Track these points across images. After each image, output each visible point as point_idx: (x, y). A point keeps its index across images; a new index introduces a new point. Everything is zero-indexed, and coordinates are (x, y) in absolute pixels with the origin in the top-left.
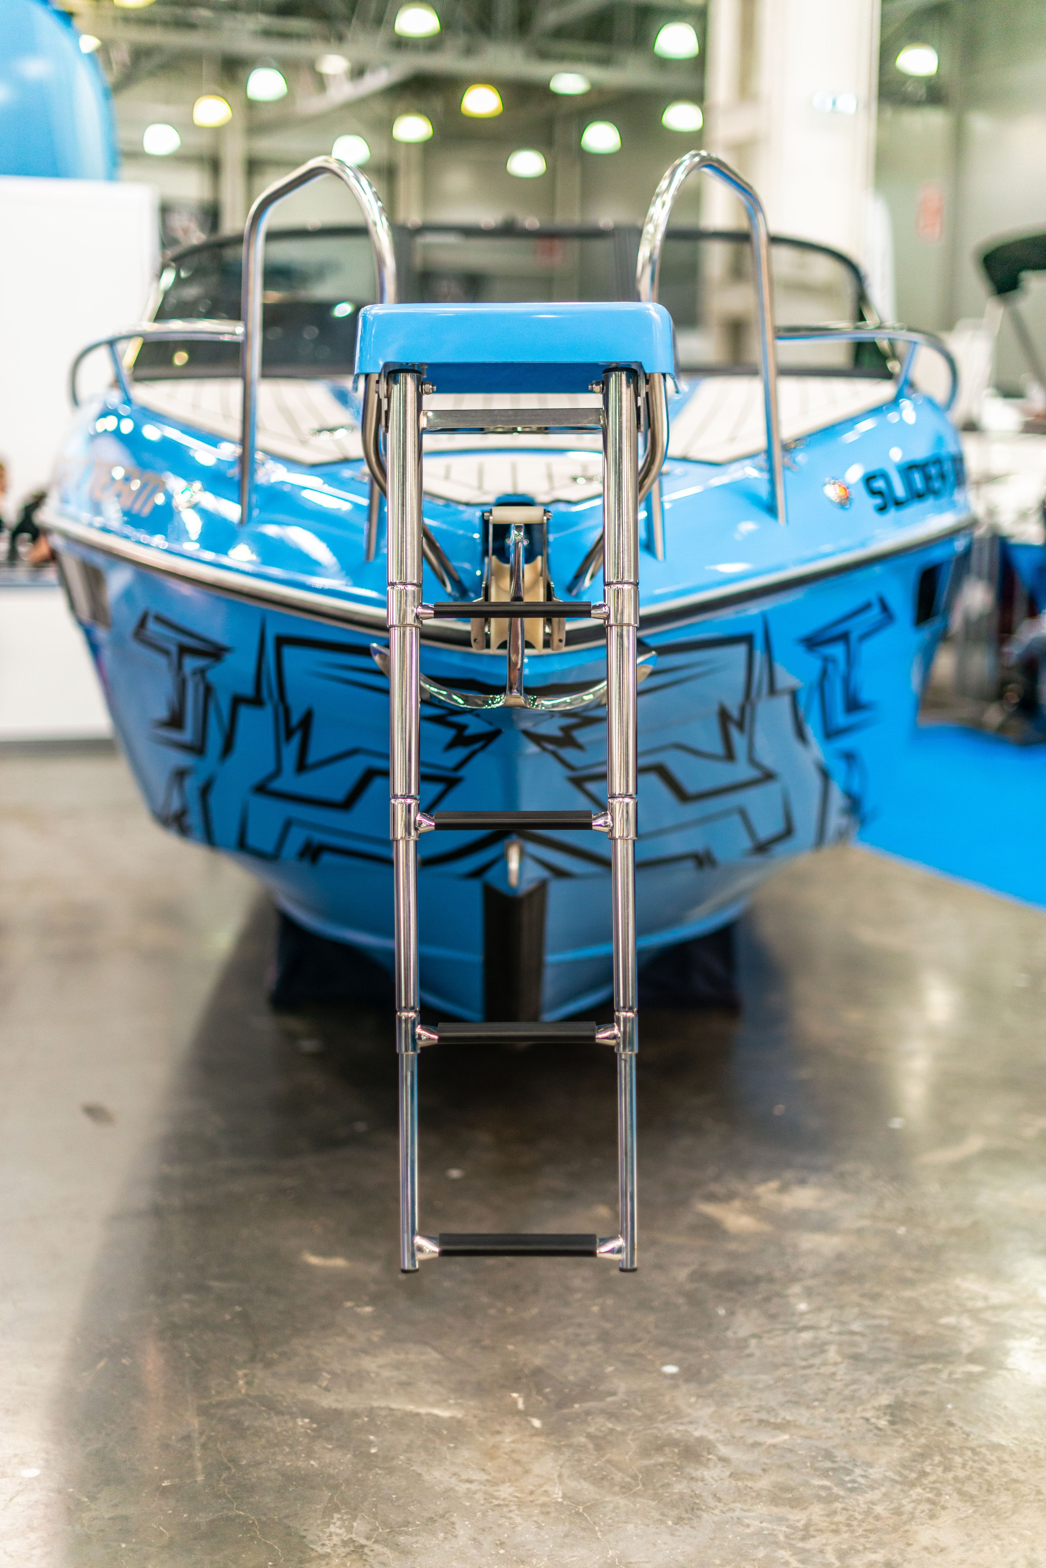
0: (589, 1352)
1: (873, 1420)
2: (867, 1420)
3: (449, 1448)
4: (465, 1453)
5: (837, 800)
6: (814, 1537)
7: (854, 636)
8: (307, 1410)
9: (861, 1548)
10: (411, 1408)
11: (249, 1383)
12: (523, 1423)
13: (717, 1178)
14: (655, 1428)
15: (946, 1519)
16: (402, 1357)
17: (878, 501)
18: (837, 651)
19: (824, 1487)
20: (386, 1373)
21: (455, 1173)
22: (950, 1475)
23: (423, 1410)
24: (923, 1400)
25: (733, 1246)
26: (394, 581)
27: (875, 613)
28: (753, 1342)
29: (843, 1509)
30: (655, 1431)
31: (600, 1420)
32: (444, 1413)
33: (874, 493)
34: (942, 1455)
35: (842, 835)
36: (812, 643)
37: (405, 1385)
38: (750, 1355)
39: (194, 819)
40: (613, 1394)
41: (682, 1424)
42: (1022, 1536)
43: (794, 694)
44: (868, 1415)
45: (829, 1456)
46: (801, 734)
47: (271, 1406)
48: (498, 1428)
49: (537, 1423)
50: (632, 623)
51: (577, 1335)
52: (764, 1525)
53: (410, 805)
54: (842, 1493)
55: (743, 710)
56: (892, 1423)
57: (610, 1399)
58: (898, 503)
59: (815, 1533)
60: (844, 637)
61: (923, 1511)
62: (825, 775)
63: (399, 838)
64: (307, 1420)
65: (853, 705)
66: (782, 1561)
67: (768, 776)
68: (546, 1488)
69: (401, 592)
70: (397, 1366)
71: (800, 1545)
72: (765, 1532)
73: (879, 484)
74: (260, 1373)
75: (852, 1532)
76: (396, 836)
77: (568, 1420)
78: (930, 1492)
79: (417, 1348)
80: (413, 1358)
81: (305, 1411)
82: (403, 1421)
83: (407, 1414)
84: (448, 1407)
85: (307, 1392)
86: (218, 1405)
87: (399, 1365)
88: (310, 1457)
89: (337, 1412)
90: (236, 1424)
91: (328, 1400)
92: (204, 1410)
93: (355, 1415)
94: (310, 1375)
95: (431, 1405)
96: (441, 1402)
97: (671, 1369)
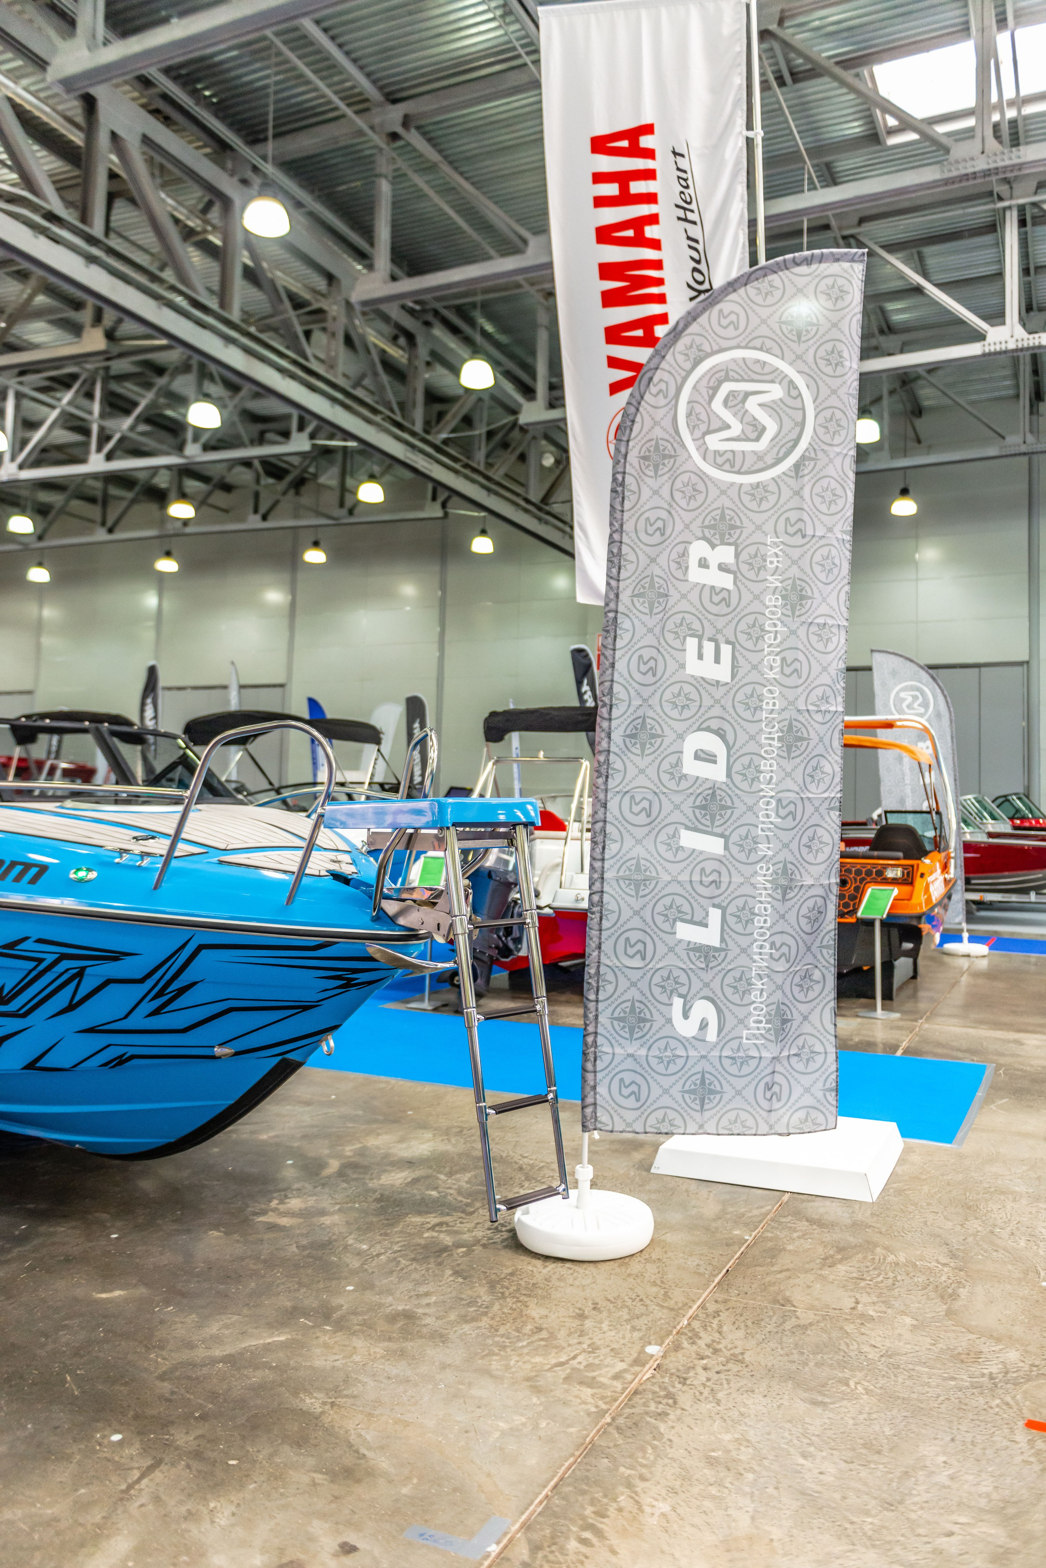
0: (304, 1293)
1: (456, 1280)
2: (454, 1281)
3: (305, 1351)
4: (318, 1351)
6: (498, 1329)
9: (520, 1326)
10: (260, 1342)
12: (322, 1330)
13: (247, 1205)
14: (380, 1312)
15: (531, 1305)
16: (221, 1323)
19: (476, 1310)
21: (114, 1236)
22: (511, 1290)
23: (268, 1341)
24: (461, 1267)
25: (298, 1231)
29: (494, 1315)
31: (352, 1317)
34: (498, 1284)
37: (244, 1333)
40: (342, 1305)
41: (387, 1307)
45: (461, 1299)
47: (193, 1364)
49: (328, 1328)
51: (288, 1288)
52: (476, 1331)
54: (485, 1310)
57: (343, 1308)
61: (521, 1306)
64: (221, 1364)
68: (372, 1351)
71: (498, 1333)
72: (480, 1334)
75: (508, 1322)
77: (339, 1322)
78: (513, 1298)
79: (223, 1317)
80: (228, 1321)
81: (214, 1361)
82: (267, 1348)
83: (264, 1344)
84: (279, 1335)
85: (201, 1353)
86: (165, 1373)
87: (227, 1327)
88: (249, 1378)
89: (231, 1356)
90: (189, 1378)
91: (217, 1353)
92: (162, 1377)
93: (241, 1354)
94: (191, 1346)
95: (269, 1337)
96: (272, 1335)
97: (350, 1288)
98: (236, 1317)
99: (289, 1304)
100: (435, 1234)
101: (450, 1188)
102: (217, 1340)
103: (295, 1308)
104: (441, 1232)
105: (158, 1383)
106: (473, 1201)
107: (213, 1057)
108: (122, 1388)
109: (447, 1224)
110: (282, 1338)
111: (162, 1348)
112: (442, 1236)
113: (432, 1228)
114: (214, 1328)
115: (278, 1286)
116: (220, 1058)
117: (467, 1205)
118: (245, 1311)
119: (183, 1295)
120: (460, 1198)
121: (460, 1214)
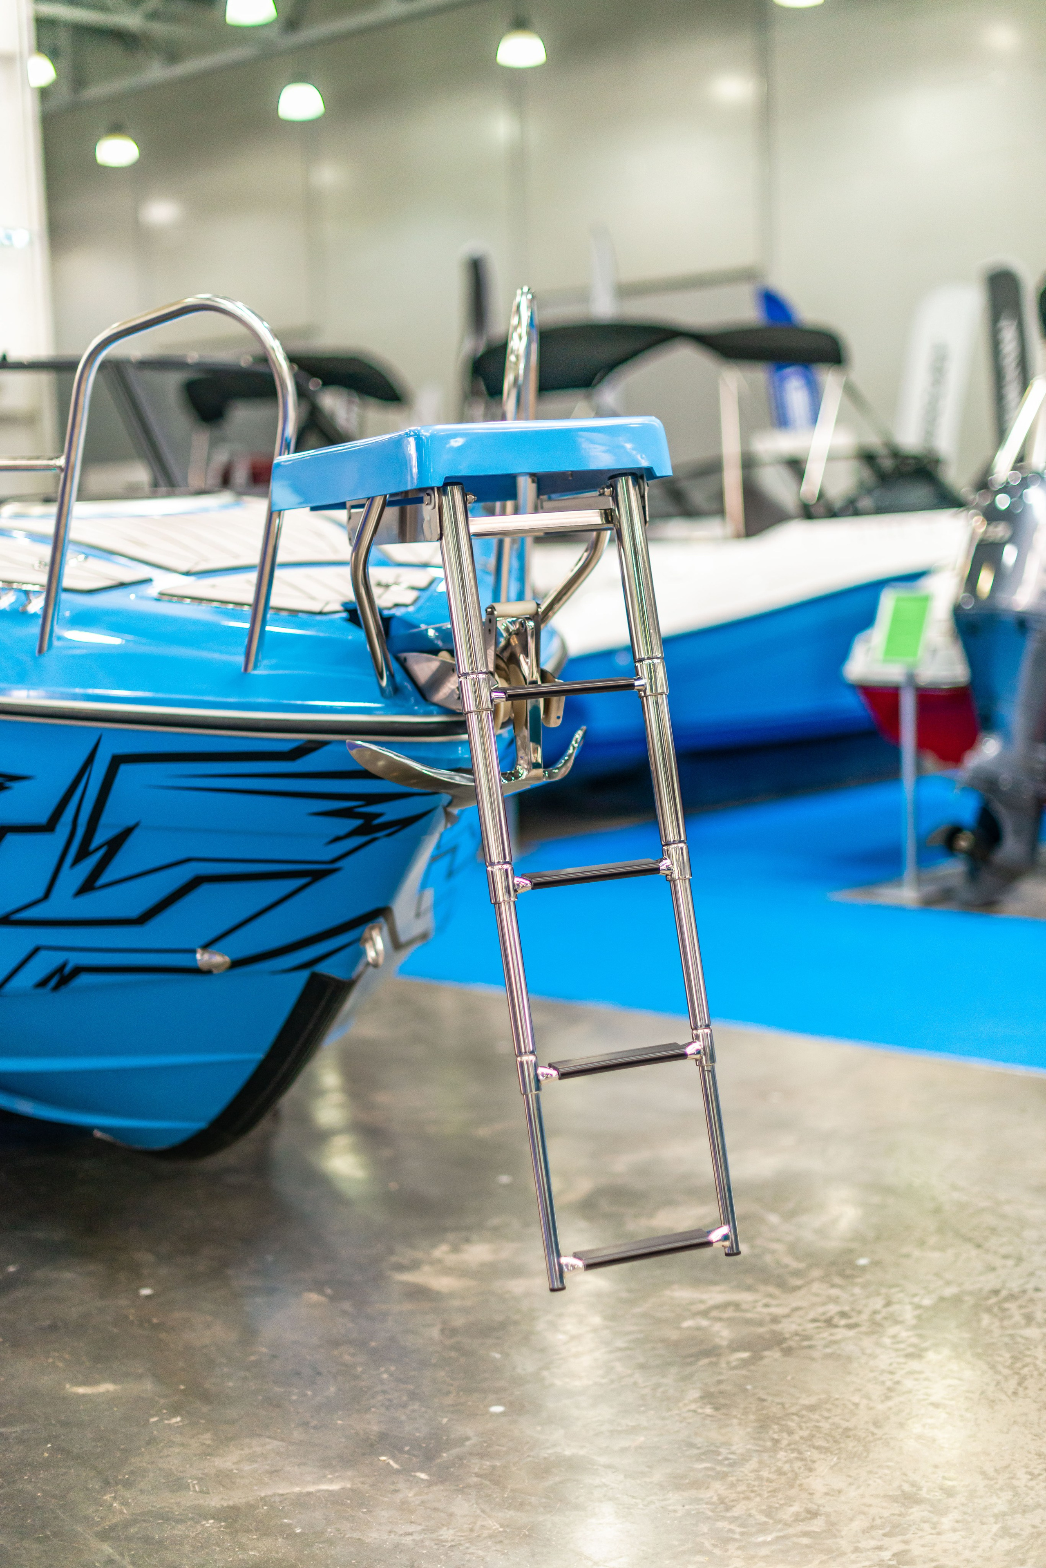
0: (414, 1411)
1: (700, 1411)
2: (695, 1411)
3: (364, 1513)
4: (384, 1514)
6: (734, 1506)
9: (777, 1505)
10: (298, 1489)
12: (411, 1479)
13: (391, 1251)
14: (528, 1456)
15: (822, 1468)
16: (247, 1451)
19: (706, 1469)
21: (146, 1292)
22: (796, 1437)
23: (311, 1489)
24: (722, 1387)
26: (467, 672)
29: (738, 1480)
30: (531, 1459)
31: (475, 1460)
32: (331, 1487)
34: (777, 1424)
37: (274, 1472)
40: (468, 1438)
41: (547, 1448)
42: (888, 1467)
45: (691, 1445)
47: (165, 1517)
48: (392, 1487)
49: (423, 1476)
50: (665, 692)
51: (390, 1400)
52: (687, 1507)
53: (507, 870)
54: (725, 1469)
57: (468, 1443)
59: (732, 1504)
61: (800, 1468)
63: (501, 900)
64: (211, 1521)
66: (726, 1529)
68: (479, 1523)
69: (474, 681)
71: (729, 1514)
72: (693, 1512)
75: (760, 1495)
76: (498, 900)
77: (447, 1468)
78: (792, 1453)
79: (255, 1442)
80: (259, 1450)
81: (202, 1514)
82: (302, 1502)
83: (299, 1495)
84: (331, 1481)
85: (189, 1499)
86: (113, 1528)
87: (252, 1459)
88: (243, 1548)
89: (235, 1509)
90: (147, 1540)
91: (215, 1501)
92: (104, 1536)
93: (252, 1507)
94: (177, 1484)
95: (313, 1483)
96: (321, 1479)
97: (497, 1409)
98: (276, 1443)
99: (376, 1428)
100: (704, 1323)
101: (777, 1240)
102: (225, 1479)
103: (383, 1436)
104: (720, 1319)
105: (94, 1543)
106: (810, 1267)
107: (196, 971)
108: (35, 1546)
109: (737, 1306)
110: (335, 1487)
111: (128, 1485)
112: (717, 1327)
113: (705, 1314)
114: (226, 1461)
115: (373, 1397)
116: (209, 972)
117: (797, 1273)
118: (297, 1435)
119: (207, 1397)
120: (787, 1260)
121: (771, 1289)
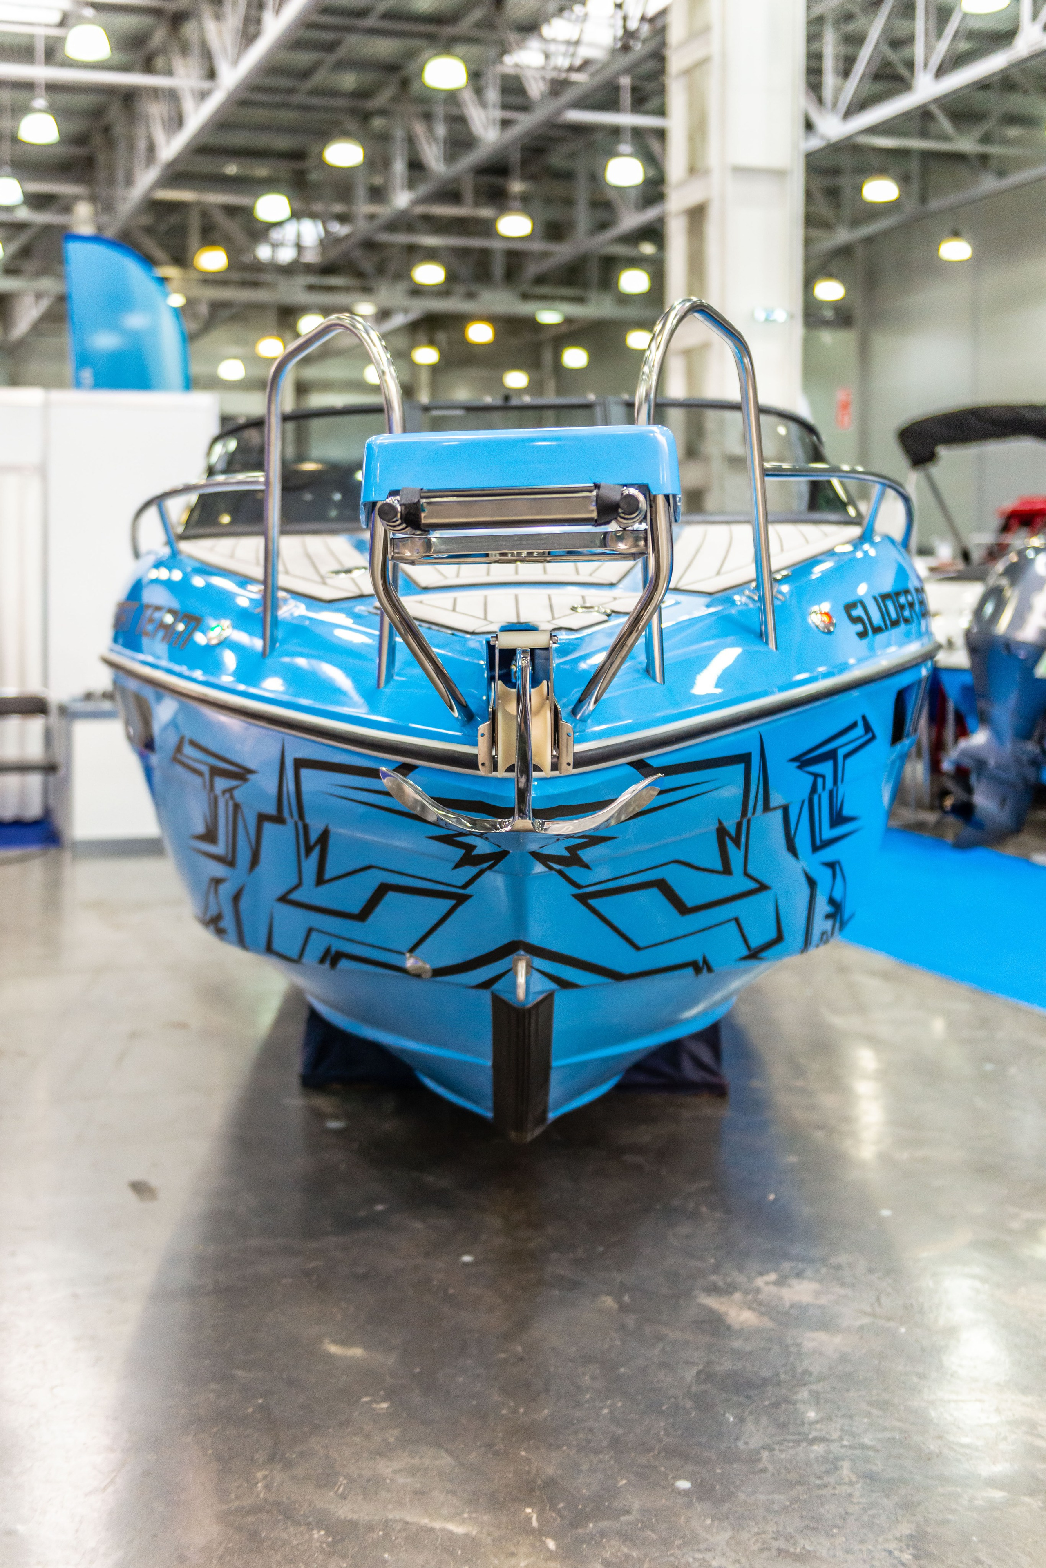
5: (822, 907)
7: (841, 753)
8: (322, 1521)
10: (425, 1521)
11: (267, 1487)
12: (538, 1544)
13: (717, 1269)
14: (672, 1555)
16: (417, 1461)
17: (859, 628)
18: (826, 768)
20: (401, 1480)
21: (467, 1258)
23: (437, 1525)
25: (737, 1344)
27: (860, 730)
28: (765, 1454)
32: (458, 1529)
33: (856, 620)
35: (825, 938)
36: (803, 761)
37: (420, 1495)
38: (763, 1470)
39: (228, 923)
41: (699, 1551)
43: (786, 809)
44: (891, 1546)
46: (792, 848)
47: (288, 1514)
48: (513, 1548)
49: (551, 1545)
55: (739, 825)
56: (916, 1557)
58: (877, 630)
60: (832, 755)
62: (812, 883)
64: (322, 1533)
65: (838, 819)
67: (763, 887)
70: (413, 1471)
73: (858, 612)
74: (279, 1476)
79: (431, 1452)
80: (427, 1463)
82: (418, 1538)
83: (422, 1529)
84: (462, 1522)
85: (324, 1500)
89: (354, 1525)
91: (344, 1510)
93: (370, 1528)
94: (327, 1479)
95: (445, 1519)
96: (456, 1516)
97: (684, 1484)
99: (550, 1471)
102: (371, 1488)
103: (550, 1483)
107: (408, 973)
110: (461, 1530)
111: (288, 1466)
116: (420, 976)
119: (430, 1389)
